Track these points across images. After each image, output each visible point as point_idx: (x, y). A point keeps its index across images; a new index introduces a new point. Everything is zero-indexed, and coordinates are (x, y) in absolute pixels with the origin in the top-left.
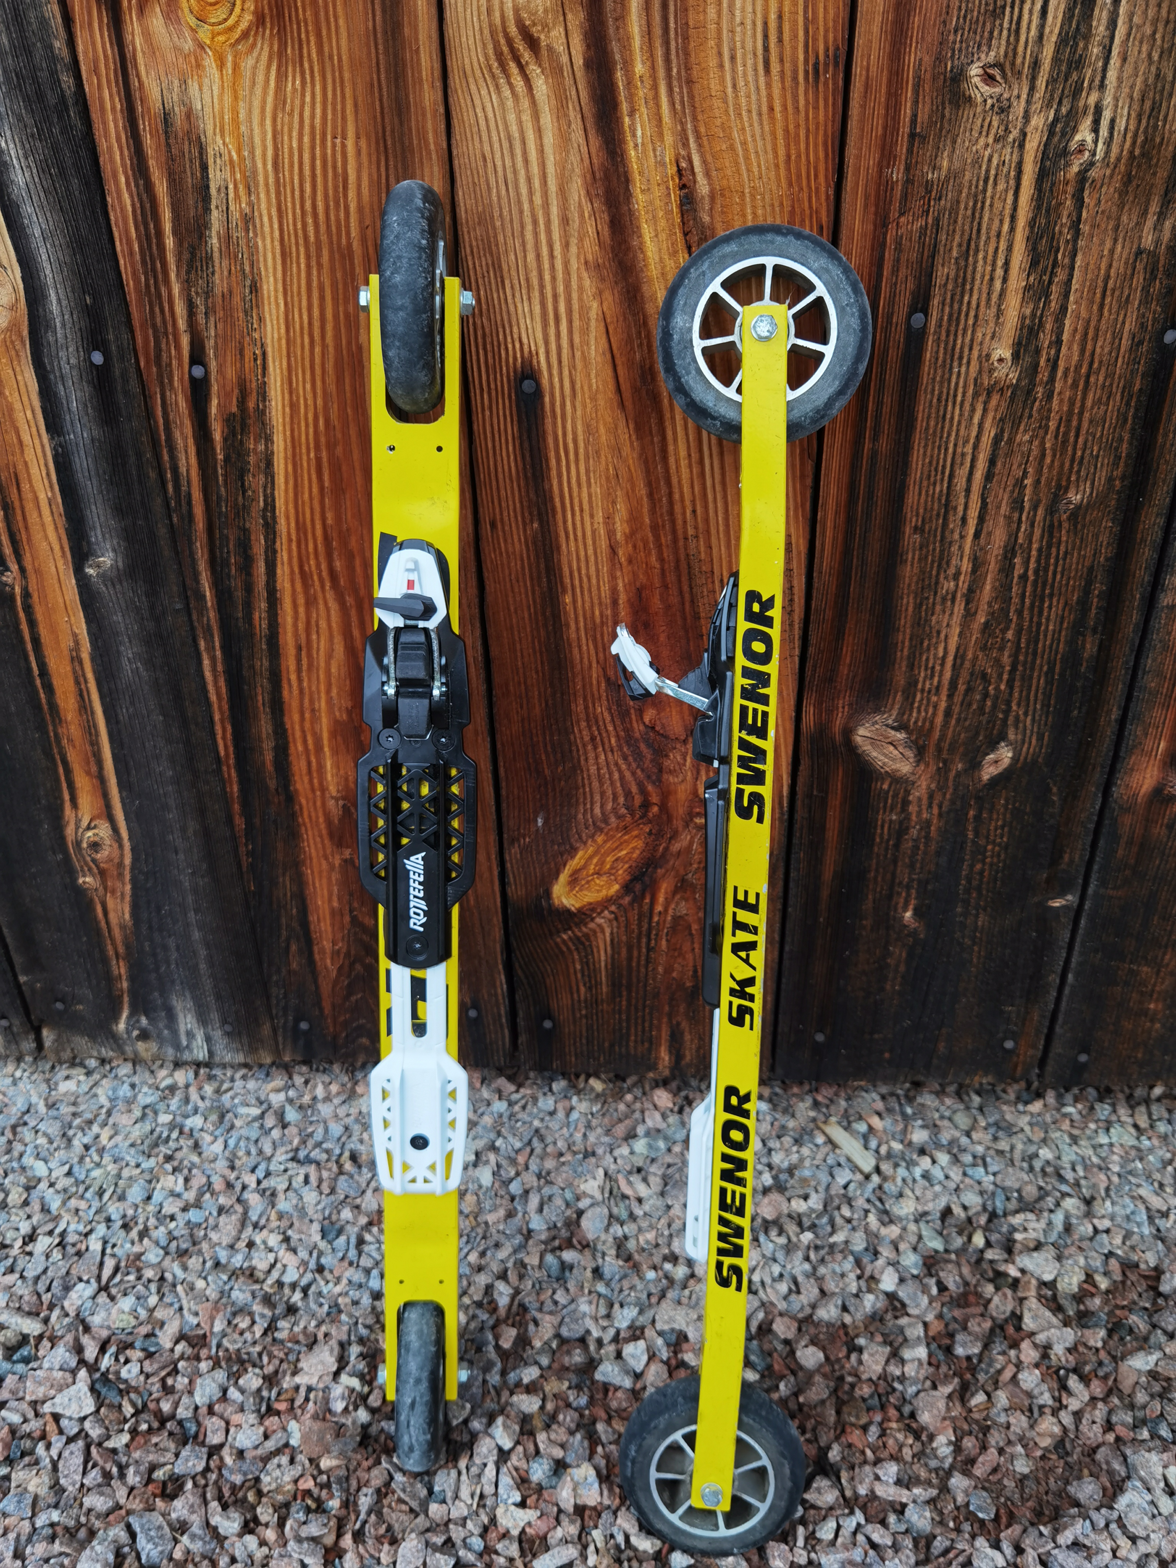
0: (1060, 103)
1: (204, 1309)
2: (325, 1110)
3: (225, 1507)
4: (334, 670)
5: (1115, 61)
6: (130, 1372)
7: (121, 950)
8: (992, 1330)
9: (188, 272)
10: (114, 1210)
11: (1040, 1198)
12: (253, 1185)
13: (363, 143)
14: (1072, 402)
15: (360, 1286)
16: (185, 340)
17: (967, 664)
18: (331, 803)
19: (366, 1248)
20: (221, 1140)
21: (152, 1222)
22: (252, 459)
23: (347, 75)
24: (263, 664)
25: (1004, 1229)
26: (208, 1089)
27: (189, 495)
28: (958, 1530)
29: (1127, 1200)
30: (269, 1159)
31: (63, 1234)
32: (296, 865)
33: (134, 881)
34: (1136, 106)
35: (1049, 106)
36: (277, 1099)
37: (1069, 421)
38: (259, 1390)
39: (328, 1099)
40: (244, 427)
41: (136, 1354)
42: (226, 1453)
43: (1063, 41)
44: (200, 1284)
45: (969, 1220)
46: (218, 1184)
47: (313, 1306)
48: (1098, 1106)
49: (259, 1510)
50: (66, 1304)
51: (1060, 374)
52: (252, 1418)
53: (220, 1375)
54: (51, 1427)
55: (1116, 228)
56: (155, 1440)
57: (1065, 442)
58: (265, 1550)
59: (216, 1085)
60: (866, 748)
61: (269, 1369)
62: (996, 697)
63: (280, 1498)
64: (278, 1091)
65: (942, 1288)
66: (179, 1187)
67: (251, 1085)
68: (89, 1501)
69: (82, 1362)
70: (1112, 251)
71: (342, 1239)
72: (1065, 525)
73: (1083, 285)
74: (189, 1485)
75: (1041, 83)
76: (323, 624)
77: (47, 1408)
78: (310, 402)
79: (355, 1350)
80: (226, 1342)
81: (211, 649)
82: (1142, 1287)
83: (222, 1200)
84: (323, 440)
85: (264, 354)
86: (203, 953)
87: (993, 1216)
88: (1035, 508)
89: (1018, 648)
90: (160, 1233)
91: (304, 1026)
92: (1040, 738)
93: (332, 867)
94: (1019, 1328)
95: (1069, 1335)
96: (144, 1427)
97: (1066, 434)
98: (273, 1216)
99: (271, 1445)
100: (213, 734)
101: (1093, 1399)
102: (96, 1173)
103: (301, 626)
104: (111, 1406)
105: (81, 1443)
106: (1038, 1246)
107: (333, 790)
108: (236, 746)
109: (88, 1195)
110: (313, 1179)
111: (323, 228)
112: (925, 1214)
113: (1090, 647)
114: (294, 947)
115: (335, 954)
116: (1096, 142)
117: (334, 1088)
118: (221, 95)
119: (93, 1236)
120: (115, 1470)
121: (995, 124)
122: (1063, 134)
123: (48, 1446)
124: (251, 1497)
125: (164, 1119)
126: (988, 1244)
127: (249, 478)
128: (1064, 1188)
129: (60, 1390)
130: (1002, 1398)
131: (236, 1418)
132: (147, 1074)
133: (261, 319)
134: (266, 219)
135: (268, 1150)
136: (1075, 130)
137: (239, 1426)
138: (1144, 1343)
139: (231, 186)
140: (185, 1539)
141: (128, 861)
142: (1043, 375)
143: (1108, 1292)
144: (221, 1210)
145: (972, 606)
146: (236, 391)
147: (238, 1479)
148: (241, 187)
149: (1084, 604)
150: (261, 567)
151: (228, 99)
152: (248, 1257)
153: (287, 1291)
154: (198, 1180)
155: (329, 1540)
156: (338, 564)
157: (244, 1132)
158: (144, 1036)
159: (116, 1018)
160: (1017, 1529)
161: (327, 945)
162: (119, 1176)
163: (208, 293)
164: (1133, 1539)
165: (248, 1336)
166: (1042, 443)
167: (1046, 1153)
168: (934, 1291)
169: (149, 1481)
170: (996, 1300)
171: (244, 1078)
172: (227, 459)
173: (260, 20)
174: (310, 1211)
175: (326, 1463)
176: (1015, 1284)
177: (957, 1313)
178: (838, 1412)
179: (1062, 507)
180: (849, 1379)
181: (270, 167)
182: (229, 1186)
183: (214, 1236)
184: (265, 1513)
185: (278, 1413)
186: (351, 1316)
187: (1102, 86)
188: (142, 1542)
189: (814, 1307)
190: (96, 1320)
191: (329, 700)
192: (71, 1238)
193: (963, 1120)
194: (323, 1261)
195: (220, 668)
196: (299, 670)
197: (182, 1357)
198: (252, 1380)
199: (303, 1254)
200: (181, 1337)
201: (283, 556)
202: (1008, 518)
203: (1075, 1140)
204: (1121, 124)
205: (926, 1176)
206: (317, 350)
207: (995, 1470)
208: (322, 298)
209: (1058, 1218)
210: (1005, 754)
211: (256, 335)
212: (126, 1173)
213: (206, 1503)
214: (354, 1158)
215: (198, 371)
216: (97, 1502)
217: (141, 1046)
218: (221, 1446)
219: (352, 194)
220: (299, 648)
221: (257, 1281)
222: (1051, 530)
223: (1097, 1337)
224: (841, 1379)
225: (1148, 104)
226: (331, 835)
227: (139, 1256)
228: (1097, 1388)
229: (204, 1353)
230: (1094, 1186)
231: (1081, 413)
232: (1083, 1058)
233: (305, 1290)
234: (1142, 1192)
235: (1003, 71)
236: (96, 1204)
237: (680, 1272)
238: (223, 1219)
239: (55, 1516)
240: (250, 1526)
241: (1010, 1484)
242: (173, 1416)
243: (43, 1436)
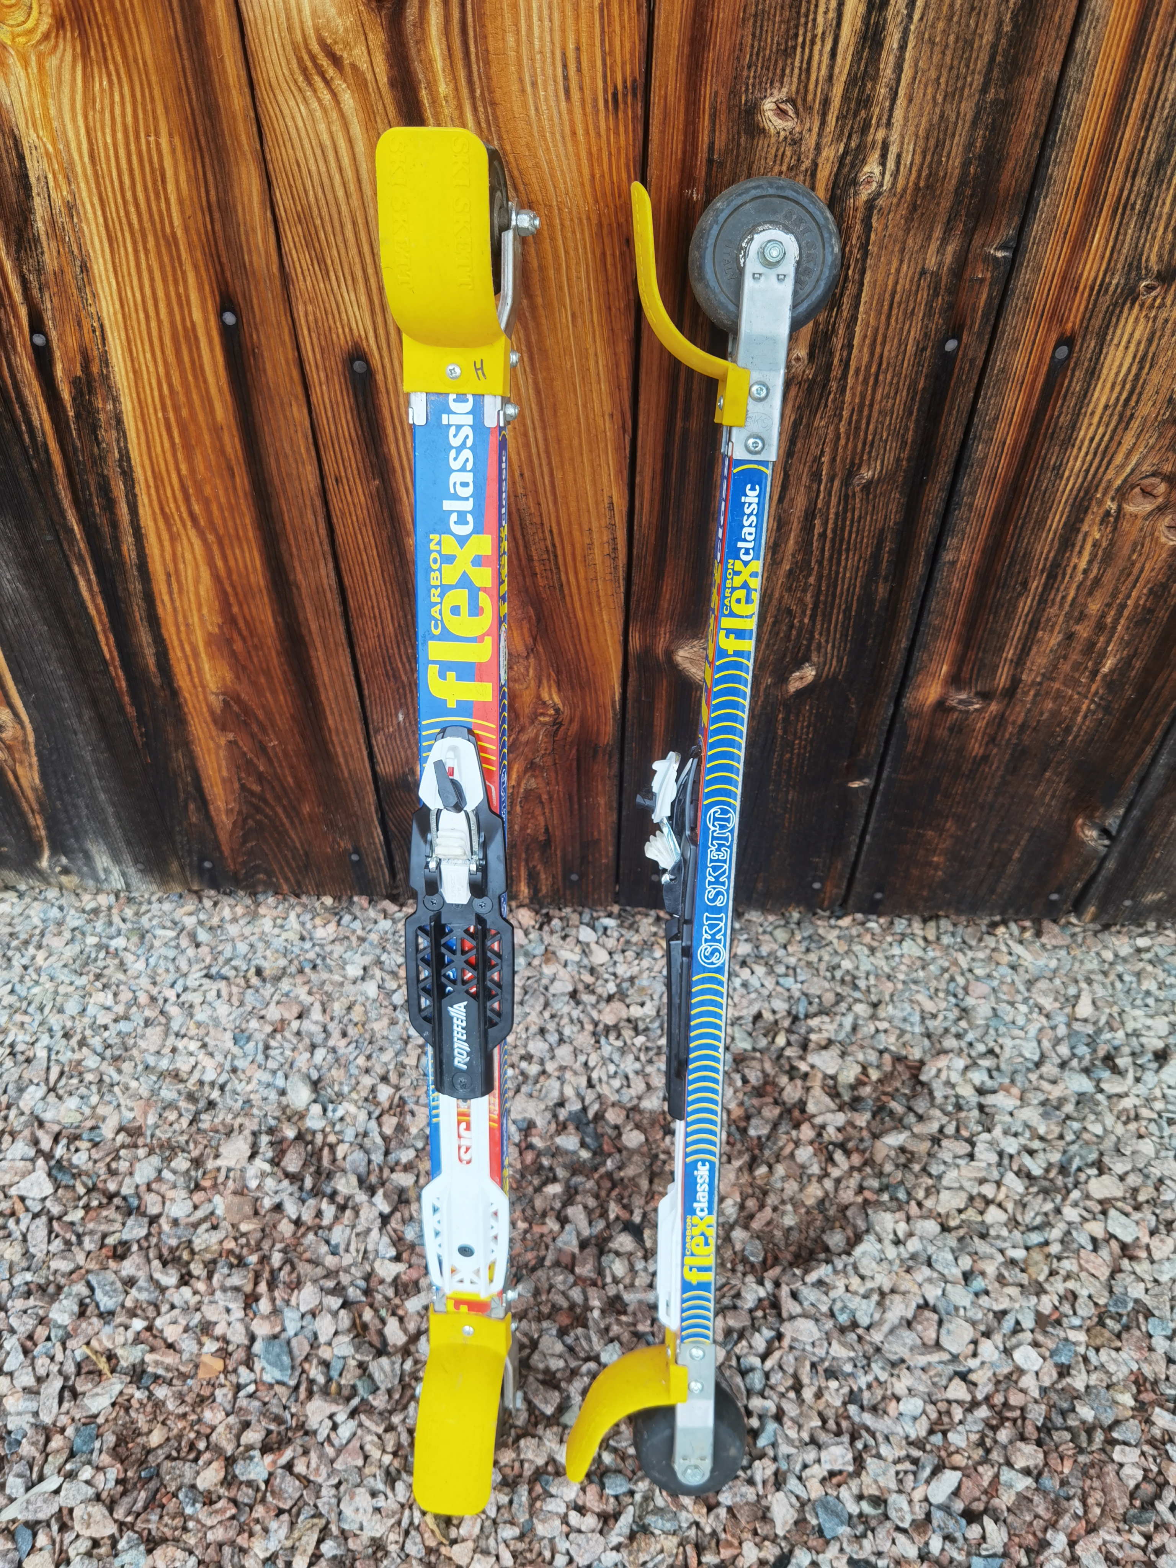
0: (850, 137)
1: (138, 1105)
2: (233, 930)
3: (165, 1264)
4: (202, 593)
5: (901, 101)
6: (80, 1159)
7: (36, 807)
8: (781, 1116)
9: (18, 252)
10: (55, 1021)
11: (837, 1003)
12: (173, 998)
13: (177, 141)
14: (863, 397)
15: (268, 1085)
16: (23, 311)
17: (774, 602)
18: (212, 698)
19: (271, 1052)
20: (143, 959)
21: (88, 1033)
22: (102, 417)
23: (154, 78)
24: (136, 586)
25: (803, 1031)
26: (129, 912)
27: (45, 445)
28: (733, 1270)
29: (907, 1005)
30: (185, 975)
31: (12, 1045)
32: (186, 745)
33: (39, 754)
34: (921, 142)
35: (839, 139)
36: (190, 922)
37: (861, 412)
38: (188, 1171)
39: (235, 920)
40: (91, 390)
41: (84, 1145)
42: (163, 1221)
43: (852, 81)
44: (134, 1084)
45: (776, 1022)
46: (143, 999)
47: (230, 1102)
48: (897, 921)
49: (192, 1266)
50: (21, 1104)
51: (852, 371)
52: (184, 1194)
53: (155, 1160)
54: (19, 1207)
55: (902, 251)
56: (105, 1213)
57: (857, 428)
58: (197, 1298)
59: (135, 908)
60: (686, 665)
61: (195, 1153)
62: (801, 629)
63: (208, 1256)
64: (191, 914)
65: (745, 1081)
66: (109, 1000)
67: (167, 906)
68: (55, 1264)
69: (39, 1152)
70: (898, 270)
71: (251, 1045)
72: (859, 495)
73: (872, 298)
74: (135, 1248)
75: (832, 119)
76: (188, 556)
77: (13, 1191)
78: (152, 369)
79: (264, 1139)
80: (158, 1133)
81: (85, 573)
82: (906, 1076)
83: (148, 1013)
84: (168, 402)
85: (102, 326)
86: (110, 810)
87: (795, 1019)
88: (831, 479)
89: (819, 591)
90: (96, 1042)
91: (207, 865)
92: (840, 660)
93: (218, 747)
94: (803, 1111)
95: (840, 1119)
96: (95, 1203)
97: (858, 421)
98: (192, 1026)
99: (200, 1214)
100: (97, 642)
101: (852, 1168)
102: (36, 990)
103: (168, 557)
104: (67, 1187)
105: (44, 1219)
106: (828, 1045)
107: (212, 686)
108: (120, 652)
109: (31, 1010)
110: (224, 993)
111: (146, 217)
112: (739, 1018)
113: (882, 591)
114: (192, 806)
115: (229, 812)
116: (883, 174)
117: (239, 910)
118: (29, 93)
119: (38, 1045)
120: (74, 1239)
121: (788, 153)
122: (853, 165)
123: (18, 1222)
124: (186, 1256)
125: (91, 940)
126: (789, 1044)
127: (102, 433)
128: (857, 995)
129: (23, 1176)
130: (780, 1170)
131: (170, 1194)
132: (73, 897)
133: (94, 295)
134: (88, 206)
135: (184, 967)
136: (864, 162)
137: (173, 1200)
138: (900, 1124)
139: (50, 176)
140: (134, 1292)
141: (31, 738)
142: (836, 372)
143: (880, 1081)
144: (147, 1023)
145: (778, 557)
146: (79, 358)
147: (174, 1242)
148: (60, 177)
149: (876, 557)
150: (123, 509)
151: (36, 97)
152: (172, 1061)
153: (207, 1088)
154: (126, 996)
155: (248, 1289)
156: (196, 508)
157: (164, 951)
158: (66, 871)
159: (38, 856)
160: (777, 1270)
161: (221, 804)
162: (56, 993)
163: (40, 270)
164: (863, 1278)
165: (176, 1126)
166: (837, 429)
167: (846, 964)
168: (739, 1083)
169: (102, 1246)
170: (789, 1089)
171: (160, 901)
172: (78, 416)
173: (59, 23)
174: (224, 1021)
175: (244, 1227)
176: (806, 1076)
177: (756, 1102)
178: (651, 1182)
179: (856, 481)
180: (662, 1157)
181: (86, 159)
182: (153, 999)
183: (142, 1044)
184: (197, 1269)
185: (204, 1189)
186: (260, 1108)
187: (889, 124)
188: (99, 1295)
189: (640, 1098)
190: (47, 1116)
191: (201, 617)
192: (19, 1048)
193: (781, 935)
194: (237, 1063)
195: (96, 588)
196: (171, 593)
197: (123, 1146)
198: (181, 1163)
199: (219, 1058)
200: (121, 1129)
201: (143, 500)
202: (809, 488)
203: (873, 950)
204: (907, 159)
205: (745, 985)
206: (154, 324)
207: (769, 1223)
208: (152, 279)
209: (848, 1021)
210: (809, 673)
211: (92, 310)
212: (62, 990)
213: (149, 1261)
214: (259, 972)
215: (39, 340)
216: (62, 1265)
217: (64, 879)
218: (159, 1216)
219: (171, 187)
220: (168, 575)
221: (182, 1081)
222: (846, 499)
223: (862, 1119)
224: (656, 1156)
225: (932, 142)
226: (215, 722)
227: (79, 1062)
228: (856, 1160)
229: (140, 1141)
230: (881, 993)
231: (871, 405)
232: (879, 896)
233: (222, 1088)
234: (919, 997)
235: (795, 106)
236: (38, 1017)
237: (533, 1069)
238: (149, 1030)
239: (28, 1277)
240: (185, 1280)
241: (778, 1233)
242: (117, 1194)
243: (13, 1214)
